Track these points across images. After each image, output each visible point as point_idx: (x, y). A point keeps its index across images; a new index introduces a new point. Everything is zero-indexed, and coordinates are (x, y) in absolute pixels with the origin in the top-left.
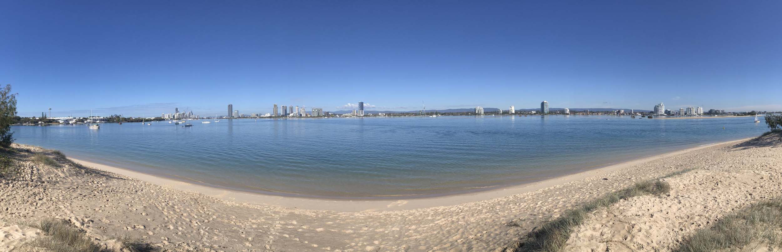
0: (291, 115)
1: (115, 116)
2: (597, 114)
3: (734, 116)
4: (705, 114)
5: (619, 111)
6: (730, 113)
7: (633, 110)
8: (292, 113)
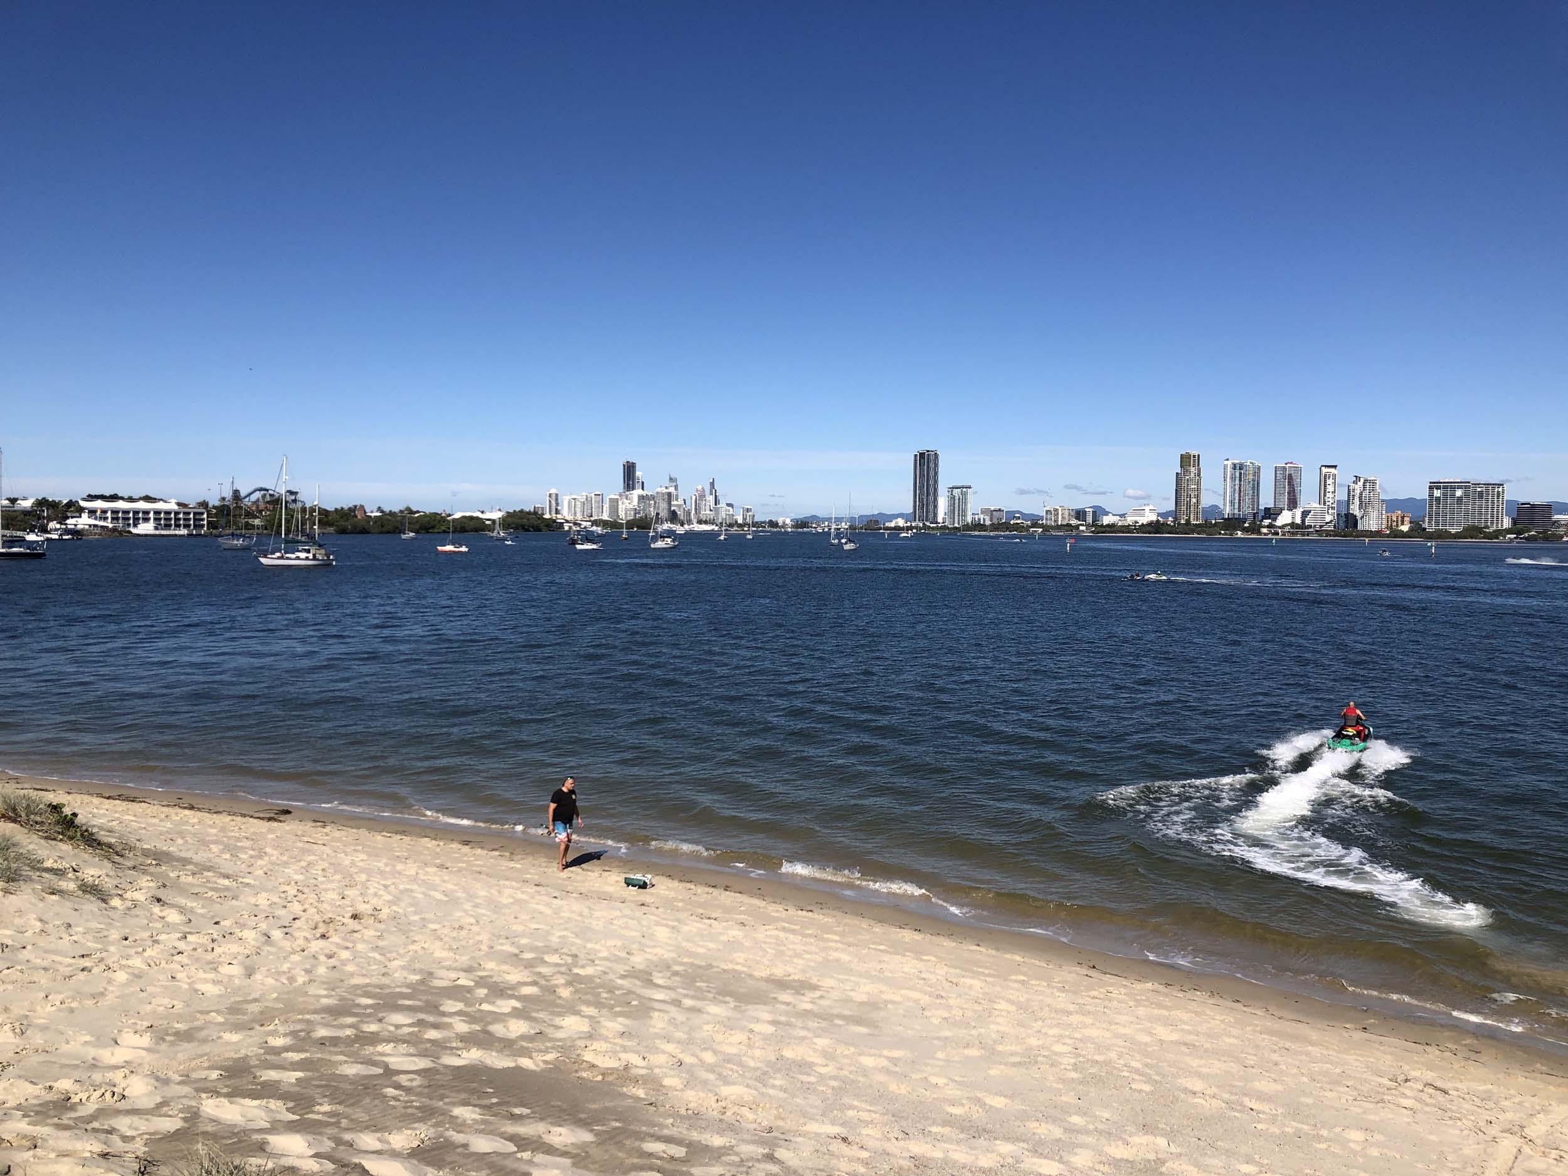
0: (1285, 518)
1: (254, 497)
8: (1293, 504)
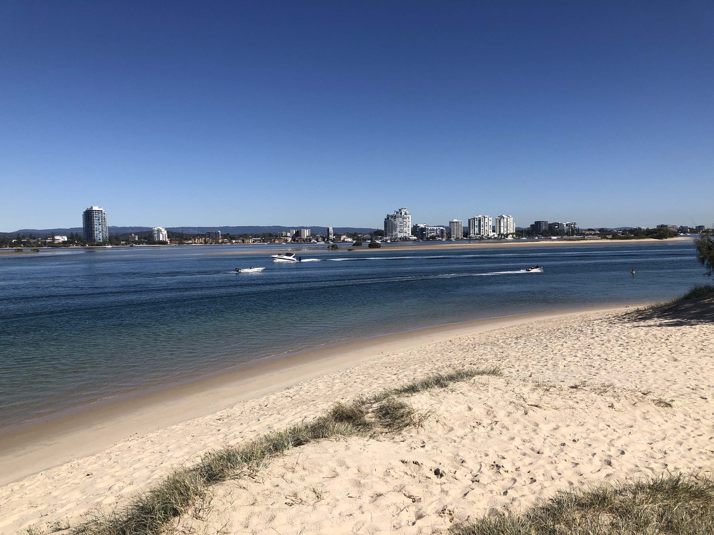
2: (243, 241)
3: (602, 238)
4: (520, 233)
5: (298, 234)
6: (593, 230)
7: (333, 228)
